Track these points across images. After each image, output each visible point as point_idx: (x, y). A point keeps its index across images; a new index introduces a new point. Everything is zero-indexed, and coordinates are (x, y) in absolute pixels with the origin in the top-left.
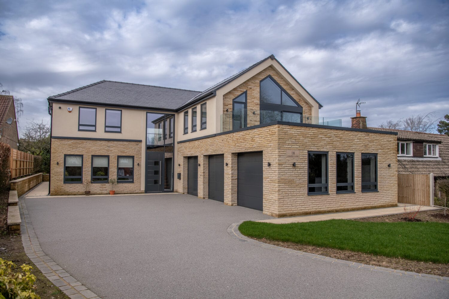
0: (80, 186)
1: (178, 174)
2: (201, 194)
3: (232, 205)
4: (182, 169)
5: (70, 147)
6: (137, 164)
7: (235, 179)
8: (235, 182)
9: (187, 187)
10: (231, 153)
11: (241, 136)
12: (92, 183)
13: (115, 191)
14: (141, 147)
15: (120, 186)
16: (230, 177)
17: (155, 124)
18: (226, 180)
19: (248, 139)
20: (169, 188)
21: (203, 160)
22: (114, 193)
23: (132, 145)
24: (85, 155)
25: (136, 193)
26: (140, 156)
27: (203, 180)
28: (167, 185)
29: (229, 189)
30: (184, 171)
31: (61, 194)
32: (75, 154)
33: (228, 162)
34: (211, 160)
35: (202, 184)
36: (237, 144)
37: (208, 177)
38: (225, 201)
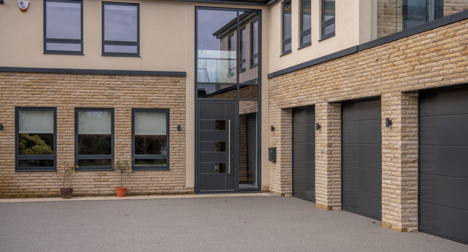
0: (51, 176)
1: (270, 151)
2: (323, 198)
3: (404, 230)
4: (280, 138)
5: (26, 90)
6: (177, 126)
7: (411, 160)
8: (412, 169)
9: (291, 180)
10: (400, 93)
11: (429, 43)
12: (76, 170)
13: (128, 189)
14: (185, 88)
15: (138, 177)
16: (399, 156)
17: (221, 38)
18: (387, 163)
19: (451, 50)
20: (252, 182)
21: (326, 114)
22: (126, 193)
23: (165, 83)
24: (62, 108)
25: (175, 194)
26: (184, 109)
27: (328, 164)
28: (248, 176)
29: (395, 187)
30: (283, 143)
31: (11, 194)
32: (39, 105)
33: (392, 116)
34: (347, 114)
35: (326, 173)
36: (416, 67)
37: (340, 155)
38: (383, 219)
